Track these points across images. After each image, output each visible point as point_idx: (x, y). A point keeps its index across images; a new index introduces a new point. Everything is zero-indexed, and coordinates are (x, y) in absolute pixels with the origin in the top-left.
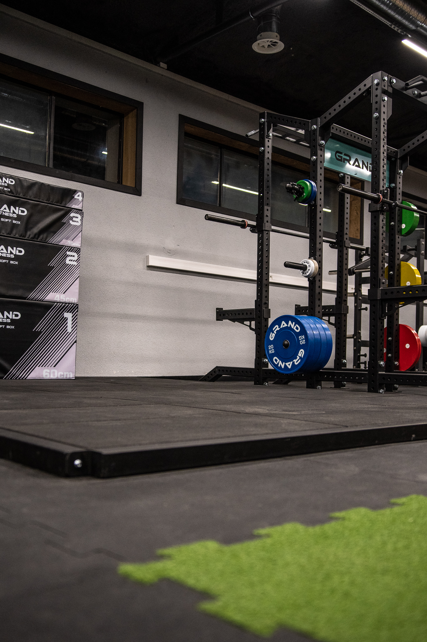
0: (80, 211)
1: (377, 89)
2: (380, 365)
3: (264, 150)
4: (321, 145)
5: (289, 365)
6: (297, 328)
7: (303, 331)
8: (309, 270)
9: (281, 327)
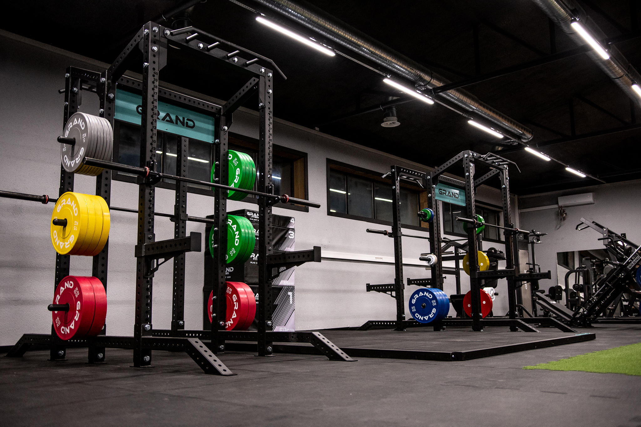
0: (293, 230)
1: (466, 160)
2: (480, 315)
3: (395, 188)
4: (433, 188)
5: (426, 318)
6: (430, 296)
7: (434, 297)
8: (432, 261)
9: (420, 296)
